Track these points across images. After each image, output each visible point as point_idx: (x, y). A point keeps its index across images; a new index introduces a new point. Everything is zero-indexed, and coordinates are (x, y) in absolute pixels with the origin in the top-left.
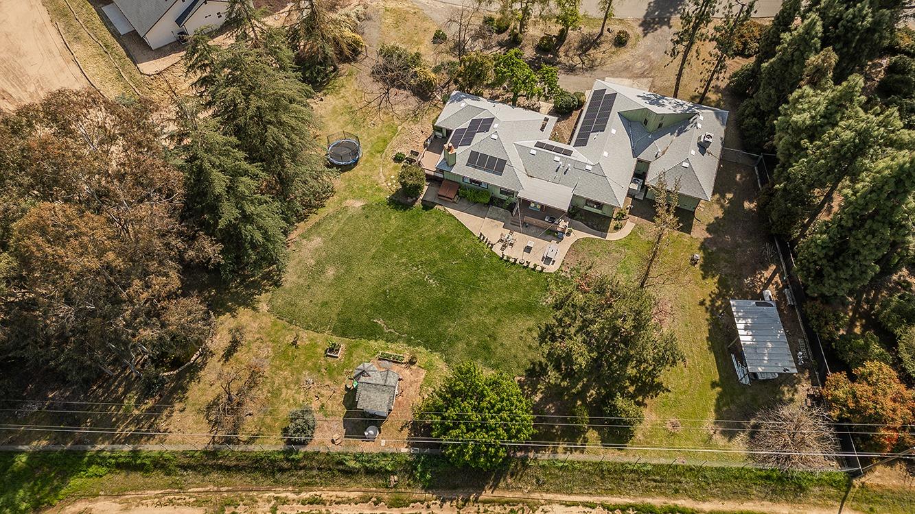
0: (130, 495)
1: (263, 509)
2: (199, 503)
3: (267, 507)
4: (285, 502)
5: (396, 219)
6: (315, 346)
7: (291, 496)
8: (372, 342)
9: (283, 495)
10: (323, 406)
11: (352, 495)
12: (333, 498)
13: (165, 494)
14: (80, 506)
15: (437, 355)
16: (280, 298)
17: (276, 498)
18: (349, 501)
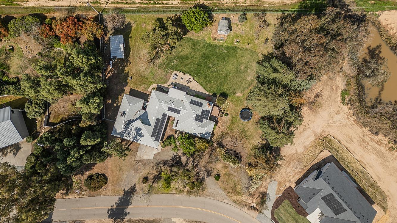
0: (282, 4)
1: (248, 1)
2: (264, 2)
3: (247, 1)
4: (243, 3)
5: (225, 88)
6: (243, 43)
7: (242, 4)
8: (227, 45)
9: (244, 4)
10: (238, 26)
11: (226, 5)
12: (231, 4)
13: (273, 5)
14: (294, 2)
15: (208, 42)
16: (256, 58)
17: (245, 4)
18: (227, 3)
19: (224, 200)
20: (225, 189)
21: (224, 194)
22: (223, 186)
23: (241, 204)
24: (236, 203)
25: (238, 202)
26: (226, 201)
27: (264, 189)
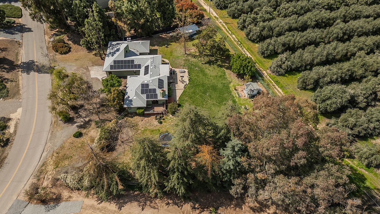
8: (237, 101)
15: (230, 86)
19: (47, 151)
20: (62, 147)
21: (55, 148)
22: (67, 145)
23: (41, 173)
24: (42, 166)
25: (43, 168)
26: (44, 154)
27: (66, 197)
